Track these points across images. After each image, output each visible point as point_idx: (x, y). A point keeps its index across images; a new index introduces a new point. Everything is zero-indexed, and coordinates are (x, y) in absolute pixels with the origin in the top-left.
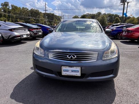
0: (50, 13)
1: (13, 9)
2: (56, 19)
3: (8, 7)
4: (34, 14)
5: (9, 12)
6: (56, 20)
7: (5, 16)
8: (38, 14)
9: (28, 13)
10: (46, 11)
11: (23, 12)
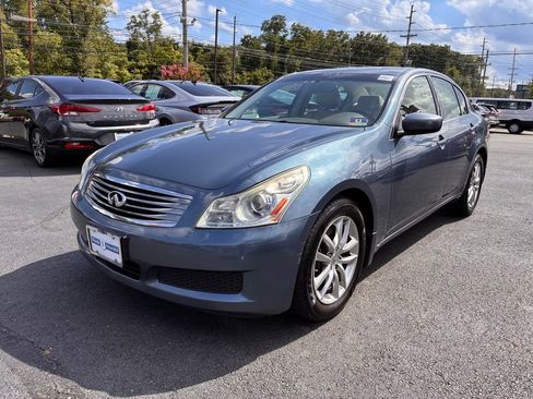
0: (432, 47)
1: (296, 39)
2: (454, 68)
3: (281, 34)
4: (366, 54)
5: (284, 50)
6: (458, 71)
7: (268, 64)
8: (383, 52)
9: (344, 51)
10: (408, 37)
11: (329, 48)
